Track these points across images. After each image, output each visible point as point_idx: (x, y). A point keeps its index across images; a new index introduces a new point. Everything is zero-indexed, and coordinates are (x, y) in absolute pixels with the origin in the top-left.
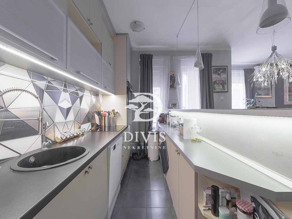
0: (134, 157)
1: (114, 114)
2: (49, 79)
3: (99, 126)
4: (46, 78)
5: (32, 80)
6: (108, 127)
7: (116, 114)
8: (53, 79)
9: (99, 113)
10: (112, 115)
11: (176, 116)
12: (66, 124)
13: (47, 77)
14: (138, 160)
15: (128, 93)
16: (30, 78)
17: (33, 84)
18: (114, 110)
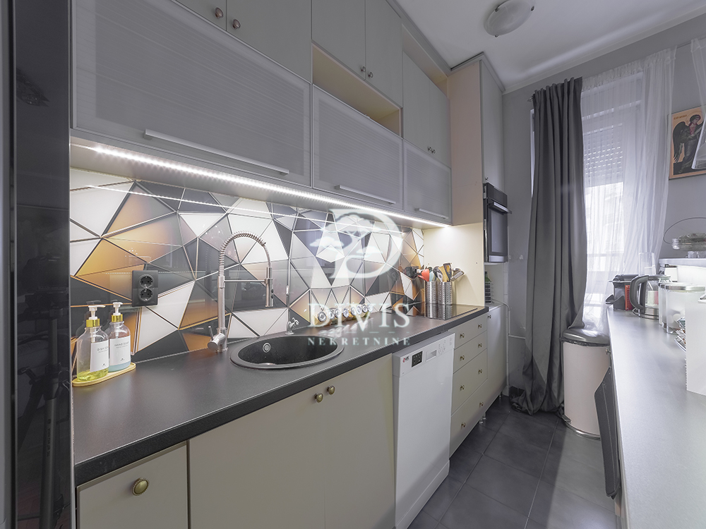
0: (514, 400)
1: (449, 276)
2: (300, 210)
3: (414, 302)
4: (295, 208)
5: (273, 214)
6: (434, 305)
7: (453, 274)
8: (306, 210)
9: (413, 273)
10: (443, 278)
11: (688, 288)
12: (332, 293)
13: (297, 206)
14: (526, 412)
15: (487, 217)
16: (270, 211)
17: (274, 221)
18: (449, 264)
